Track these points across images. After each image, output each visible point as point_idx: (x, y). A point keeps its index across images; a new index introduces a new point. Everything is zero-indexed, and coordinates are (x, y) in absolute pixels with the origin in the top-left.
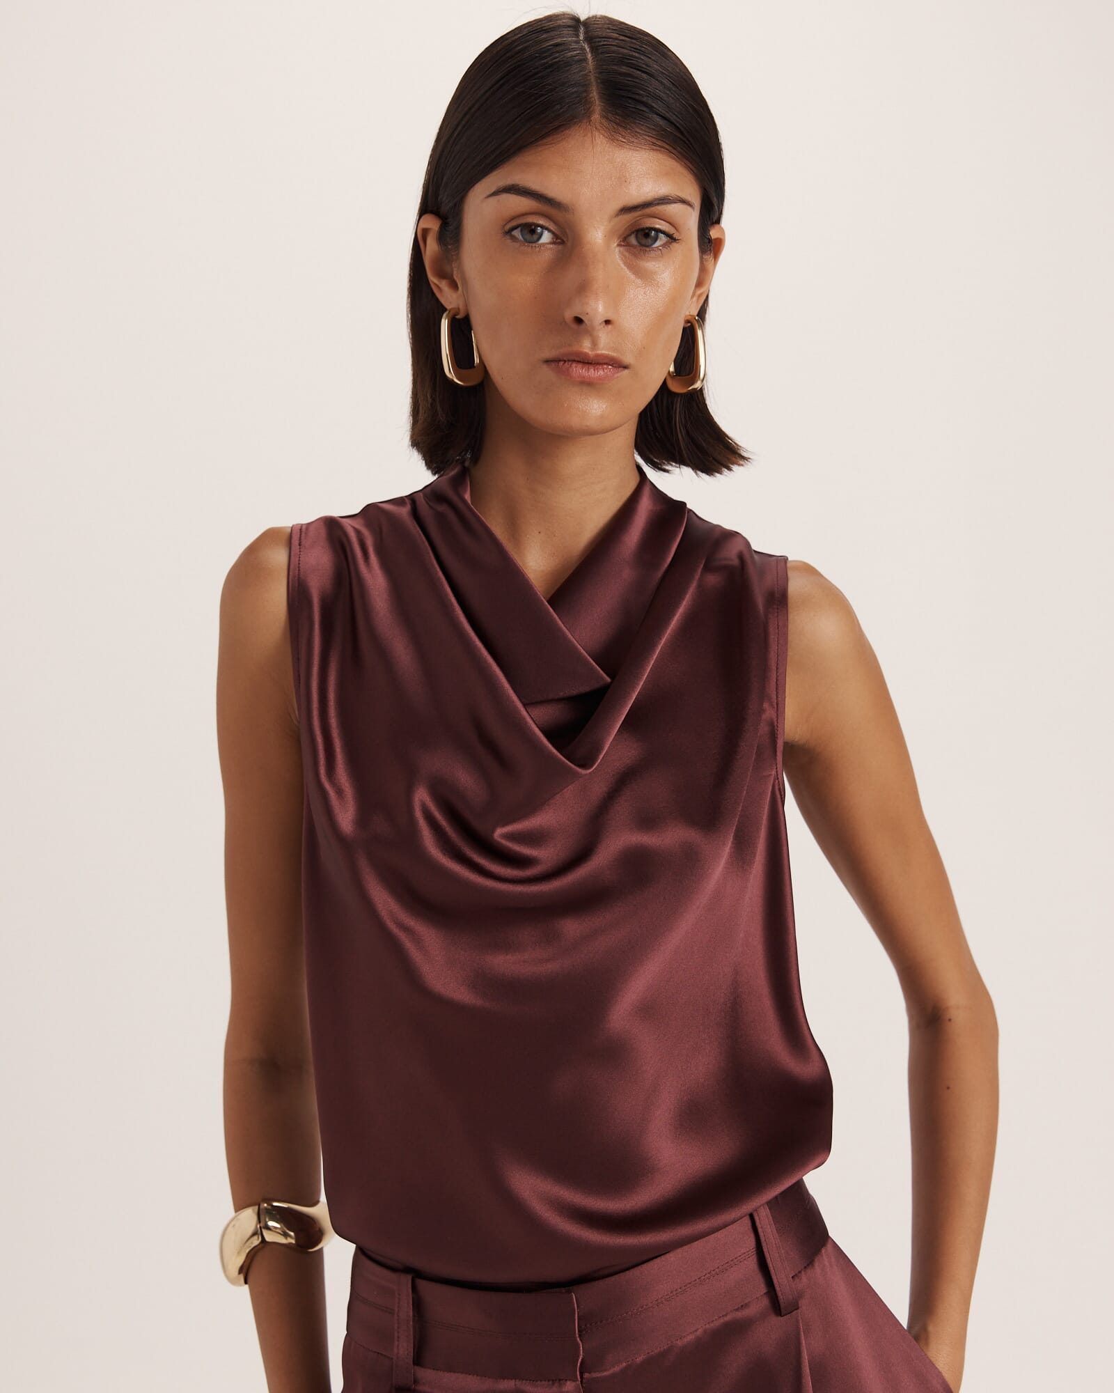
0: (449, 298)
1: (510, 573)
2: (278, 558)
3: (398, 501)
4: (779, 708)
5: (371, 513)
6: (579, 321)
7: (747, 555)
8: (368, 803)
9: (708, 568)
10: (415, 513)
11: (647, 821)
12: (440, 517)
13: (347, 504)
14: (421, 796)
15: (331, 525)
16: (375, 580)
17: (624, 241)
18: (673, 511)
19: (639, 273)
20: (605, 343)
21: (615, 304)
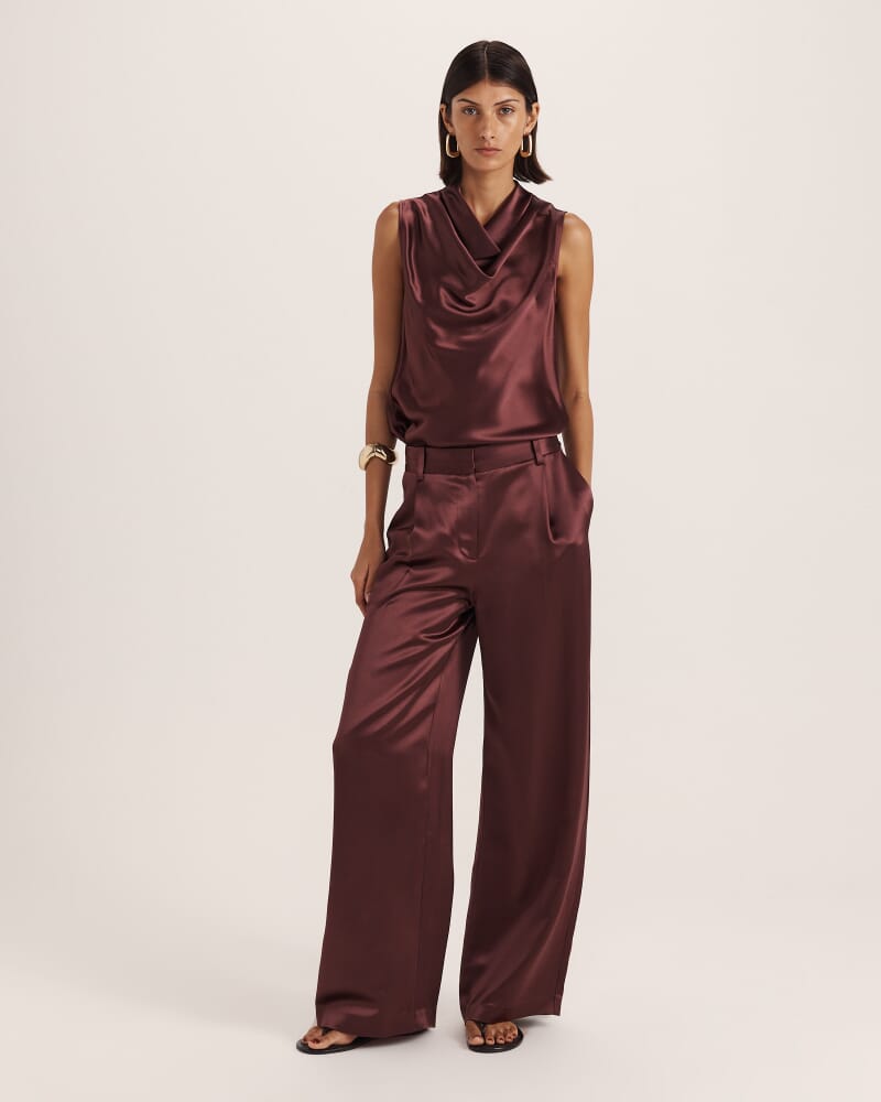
0: (450, 129)
1: (472, 217)
2: (395, 212)
3: (435, 193)
4: (556, 264)
5: (426, 198)
6: (483, 138)
8: (425, 291)
9: (539, 215)
10: (441, 198)
12: (451, 199)
14: (443, 291)
15: (413, 203)
16: (427, 220)
17: (498, 113)
18: (527, 195)
19: (503, 122)
20: (493, 143)
21: (495, 131)
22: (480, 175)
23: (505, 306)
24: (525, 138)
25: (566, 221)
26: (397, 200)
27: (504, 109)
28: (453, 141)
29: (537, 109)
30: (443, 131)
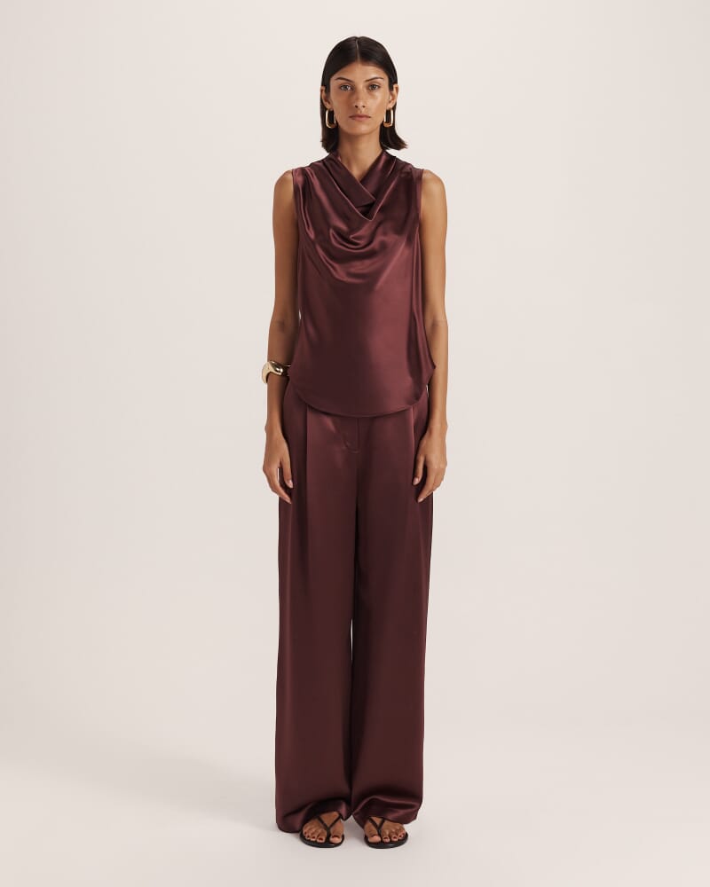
0: (328, 106)
1: (350, 175)
2: (290, 177)
3: (319, 162)
6: (357, 107)
7: (412, 168)
8: (317, 233)
9: (401, 173)
10: (324, 164)
11: (385, 234)
12: (331, 165)
13: (305, 164)
14: (331, 231)
15: (303, 170)
16: (316, 182)
17: (368, 89)
18: (393, 158)
19: (372, 95)
20: (363, 111)
21: (366, 103)
22: (354, 138)
23: (384, 246)
24: (388, 113)
25: (424, 176)
26: (290, 168)
27: (372, 86)
28: (331, 114)
29: (397, 89)
30: (323, 109)
